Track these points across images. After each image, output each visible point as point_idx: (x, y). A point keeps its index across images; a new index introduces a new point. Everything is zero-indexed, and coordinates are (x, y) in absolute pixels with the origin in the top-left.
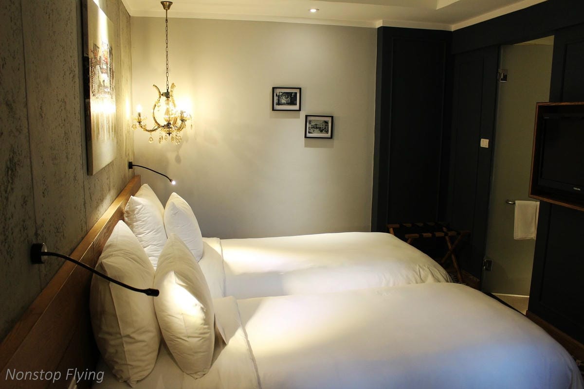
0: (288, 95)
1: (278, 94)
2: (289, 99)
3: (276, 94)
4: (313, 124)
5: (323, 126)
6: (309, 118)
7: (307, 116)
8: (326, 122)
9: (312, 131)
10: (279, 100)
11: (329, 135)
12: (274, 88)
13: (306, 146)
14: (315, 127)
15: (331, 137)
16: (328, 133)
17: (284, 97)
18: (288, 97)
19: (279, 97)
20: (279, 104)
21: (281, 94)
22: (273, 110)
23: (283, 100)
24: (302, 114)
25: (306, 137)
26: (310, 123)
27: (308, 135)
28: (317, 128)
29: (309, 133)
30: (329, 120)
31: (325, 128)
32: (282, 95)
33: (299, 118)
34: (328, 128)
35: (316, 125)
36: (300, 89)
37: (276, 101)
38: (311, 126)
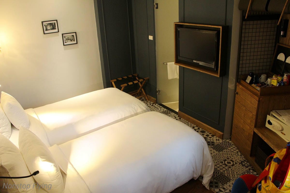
0: (51, 24)
1: (45, 25)
2: (52, 27)
3: (44, 25)
4: (66, 38)
5: (72, 38)
6: (64, 35)
7: (63, 34)
8: (73, 36)
9: (66, 41)
10: (46, 28)
11: (75, 42)
12: (42, 22)
13: (65, 49)
14: (68, 39)
15: (77, 43)
16: (75, 41)
17: (49, 26)
19: (46, 26)
20: (47, 30)
21: (47, 24)
22: (44, 34)
23: (49, 28)
24: (60, 34)
25: (64, 45)
26: (65, 38)
27: (65, 44)
28: (69, 39)
29: (65, 43)
30: (74, 34)
31: (73, 39)
32: (48, 25)
33: (59, 36)
34: (74, 39)
35: (68, 38)
36: (57, 20)
37: (45, 29)
38: (65, 39)
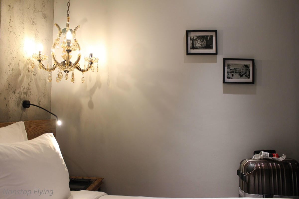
0: (203, 38)
1: (192, 38)
2: (204, 43)
3: (191, 38)
4: (231, 68)
5: (243, 70)
6: (228, 62)
7: (224, 60)
8: (247, 66)
9: (230, 75)
10: (193, 44)
11: (250, 80)
12: (188, 32)
13: (225, 92)
14: (234, 72)
15: (253, 82)
16: (249, 78)
17: (199, 41)
18: (203, 41)
19: (193, 40)
20: (193, 48)
21: (195, 38)
22: (188, 54)
23: (198, 44)
24: (220, 58)
25: (224, 82)
26: (228, 67)
27: (227, 80)
28: (236, 72)
29: (228, 78)
30: (250, 63)
31: (246, 73)
32: (197, 38)
33: (216, 62)
34: (249, 72)
35: (235, 69)
36: (216, 31)
37: (190, 45)
38: (229, 70)
